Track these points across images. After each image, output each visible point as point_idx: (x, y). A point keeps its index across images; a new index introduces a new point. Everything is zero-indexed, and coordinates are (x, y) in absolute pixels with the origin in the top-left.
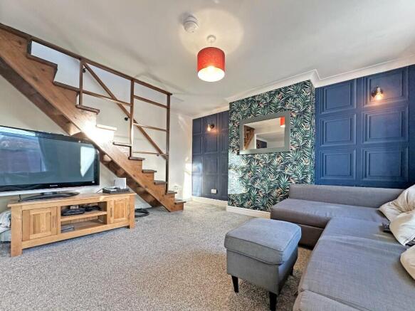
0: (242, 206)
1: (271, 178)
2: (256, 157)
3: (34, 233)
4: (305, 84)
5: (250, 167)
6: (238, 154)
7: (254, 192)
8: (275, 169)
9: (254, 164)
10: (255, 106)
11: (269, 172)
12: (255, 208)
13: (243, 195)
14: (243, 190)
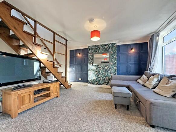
0: (94, 84)
1: (105, 74)
2: (99, 66)
3: (23, 105)
4: (115, 44)
5: (97, 70)
6: (92, 65)
7: (99, 79)
8: (106, 70)
9: (99, 69)
10: (99, 48)
11: (104, 72)
12: (99, 84)
13: (94, 80)
14: (94, 78)
